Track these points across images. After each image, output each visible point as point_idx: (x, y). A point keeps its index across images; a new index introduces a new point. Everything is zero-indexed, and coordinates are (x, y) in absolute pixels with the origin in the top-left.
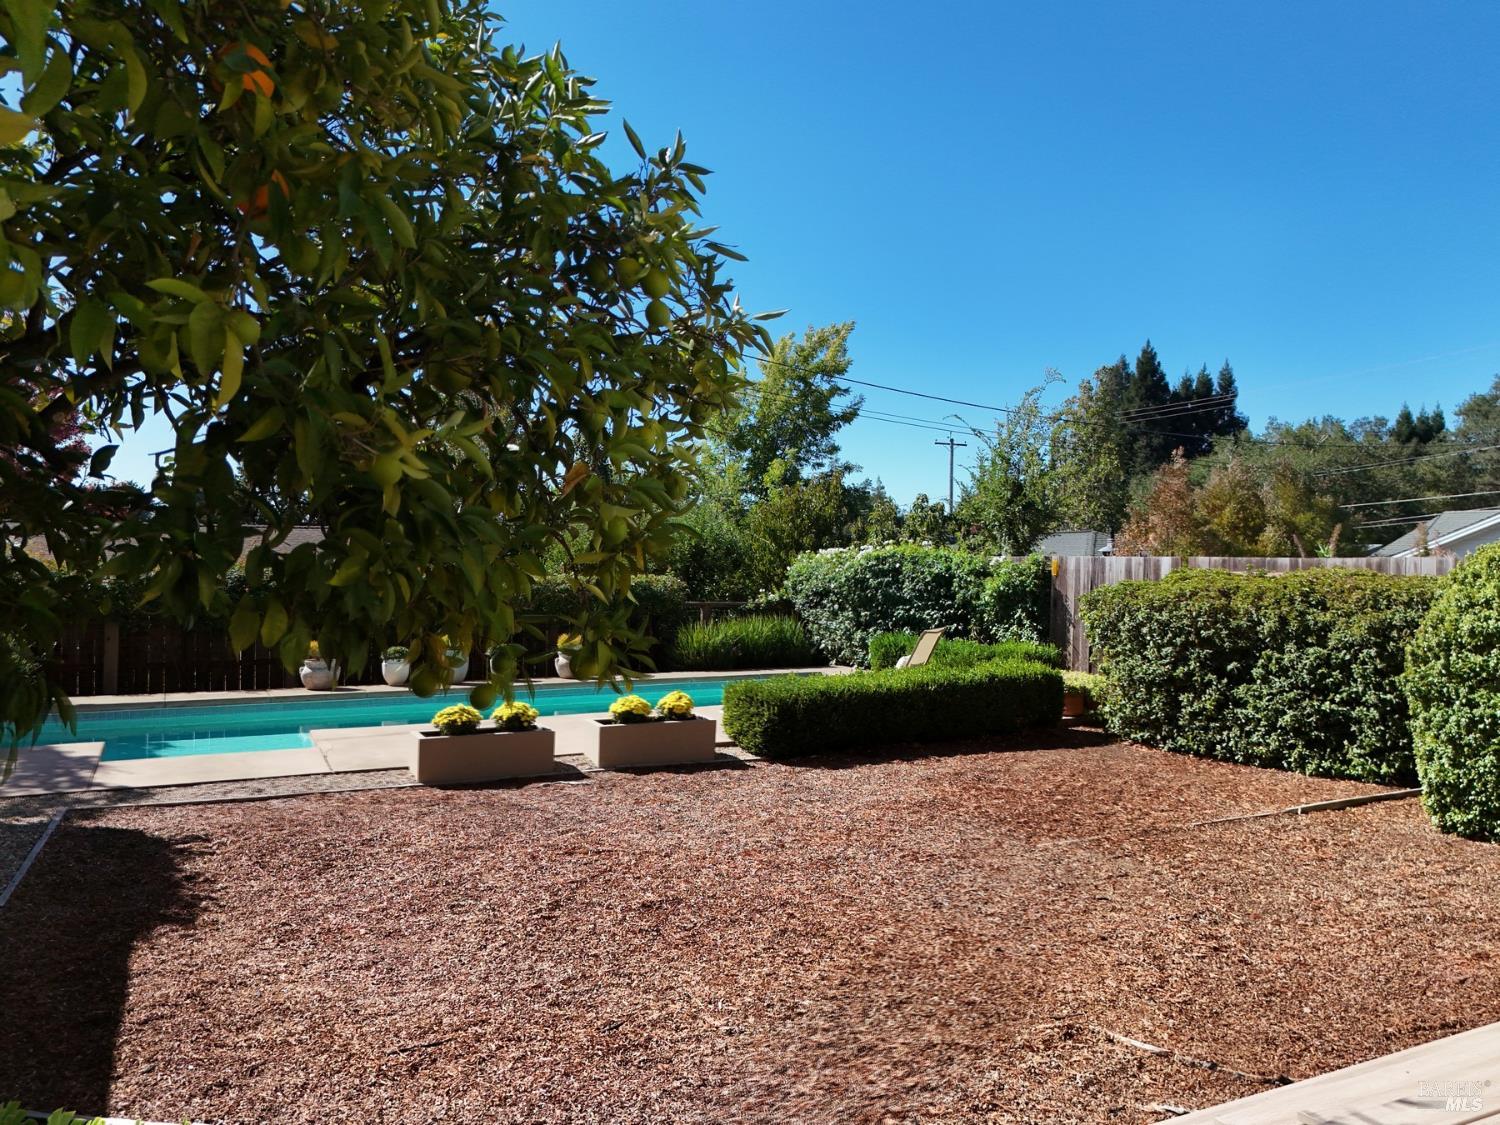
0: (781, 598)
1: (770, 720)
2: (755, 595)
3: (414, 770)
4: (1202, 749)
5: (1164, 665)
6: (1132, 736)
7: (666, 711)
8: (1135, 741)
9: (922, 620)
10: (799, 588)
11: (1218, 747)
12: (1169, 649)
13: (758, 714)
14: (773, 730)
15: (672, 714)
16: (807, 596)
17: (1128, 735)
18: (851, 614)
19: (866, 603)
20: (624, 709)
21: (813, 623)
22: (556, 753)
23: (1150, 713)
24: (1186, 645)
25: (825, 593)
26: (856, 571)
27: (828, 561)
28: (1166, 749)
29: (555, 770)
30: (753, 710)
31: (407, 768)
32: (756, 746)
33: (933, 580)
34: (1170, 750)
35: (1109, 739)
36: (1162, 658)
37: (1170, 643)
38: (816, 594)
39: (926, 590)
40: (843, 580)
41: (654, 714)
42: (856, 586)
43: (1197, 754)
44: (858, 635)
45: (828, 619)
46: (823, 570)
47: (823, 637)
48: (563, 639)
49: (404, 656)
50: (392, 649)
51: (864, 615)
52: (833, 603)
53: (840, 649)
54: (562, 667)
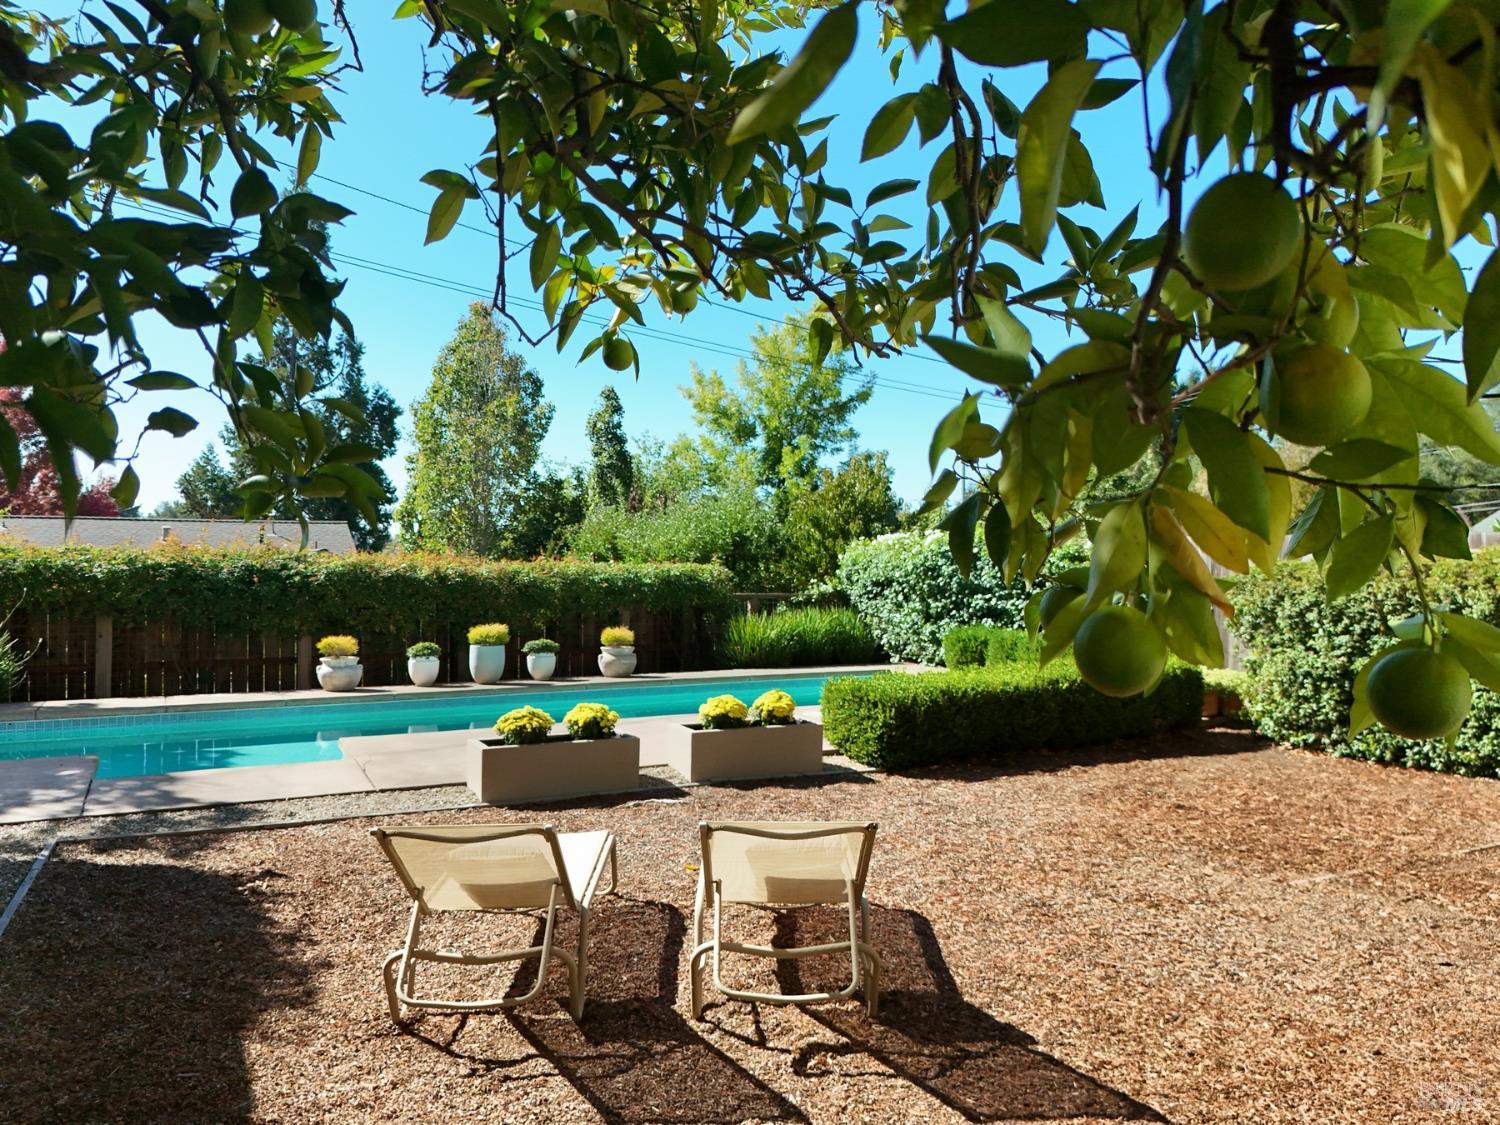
0: (835, 588)
1: (885, 724)
2: (805, 585)
3: (476, 785)
4: (1388, 756)
5: (1338, 657)
6: (1292, 739)
7: (764, 714)
8: (1295, 746)
9: (1005, 611)
10: (855, 578)
11: (1409, 752)
12: (1344, 639)
13: (869, 718)
14: (890, 736)
15: (771, 717)
16: (865, 586)
17: (1283, 738)
18: (918, 606)
19: (938, 592)
20: (718, 711)
21: (873, 615)
22: (641, 764)
23: (1314, 713)
24: (1366, 634)
25: (888, 583)
26: (926, 558)
27: (889, 548)
28: (1337, 754)
29: (641, 786)
30: (863, 712)
31: (465, 784)
32: (868, 755)
34: (1343, 755)
35: (1259, 743)
36: (1333, 648)
37: (1346, 631)
38: (876, 584)
40: (910, 568)
41: (751, 718)
42: (925, 573)
43: (1380, 760)
44: (928, 628)
45: (890, 611)
46: (886, 557)
47: (885, 631)
48: (608, 634)
49: (433, 653)
50: (420, 645)
51: (935, 606)
52: (897, 593)
53: (905, 645)
54: (608, 664)
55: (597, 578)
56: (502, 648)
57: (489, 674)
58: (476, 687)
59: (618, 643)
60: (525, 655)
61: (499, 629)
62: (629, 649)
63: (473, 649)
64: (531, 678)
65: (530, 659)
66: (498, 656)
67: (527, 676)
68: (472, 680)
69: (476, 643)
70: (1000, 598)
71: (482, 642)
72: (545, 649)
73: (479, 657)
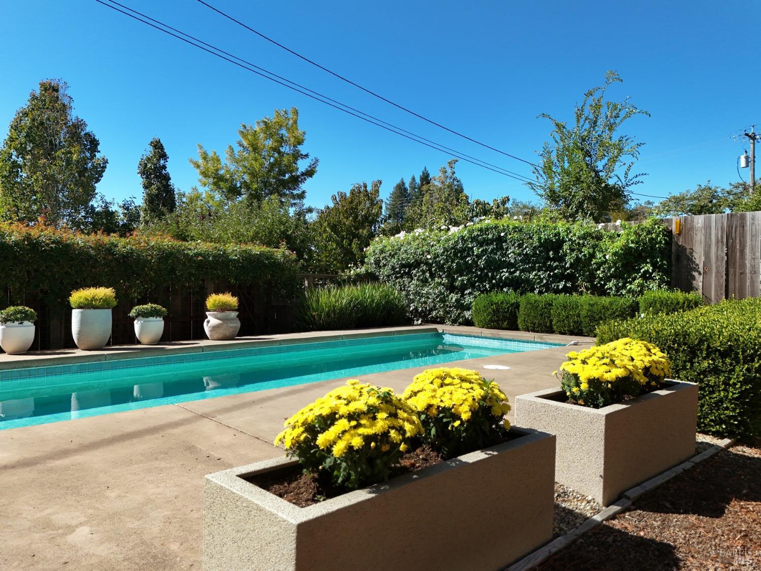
0: (366, 270)
9: (528, 281)
16: (393, 269)
18: (445, 281)
19: (464, 269)
26: (456, 242)
33: (541, 245)
38: (403, 266)
39: (535, 254)
40: (440, 251)
42: (455, 255)
44: (454, 297)
45: (417, 286)
47: (412, 301)
48: (213, 300)
49: (26, 317)
50: (11, 309)
51: (460, 280)
52: (424, 272)
53: (431, 310)
54: (215, 328)
55: (191, 253)
56: (109, 312)
57: (93, 340)
58: (79, 353)
59: (223, 308)
60: (133, 319)
61: (104, 292)
62: (234, 314)
63: (76, 314)
64: (139, 343)
65: (137, 325)
66: (104, 321)
67: (133, 340)
68: (75, 347)
69: (79, 307)
70: (523, 271)
71: (86, 306)
72: (153, 313)
73: (83, 322)
